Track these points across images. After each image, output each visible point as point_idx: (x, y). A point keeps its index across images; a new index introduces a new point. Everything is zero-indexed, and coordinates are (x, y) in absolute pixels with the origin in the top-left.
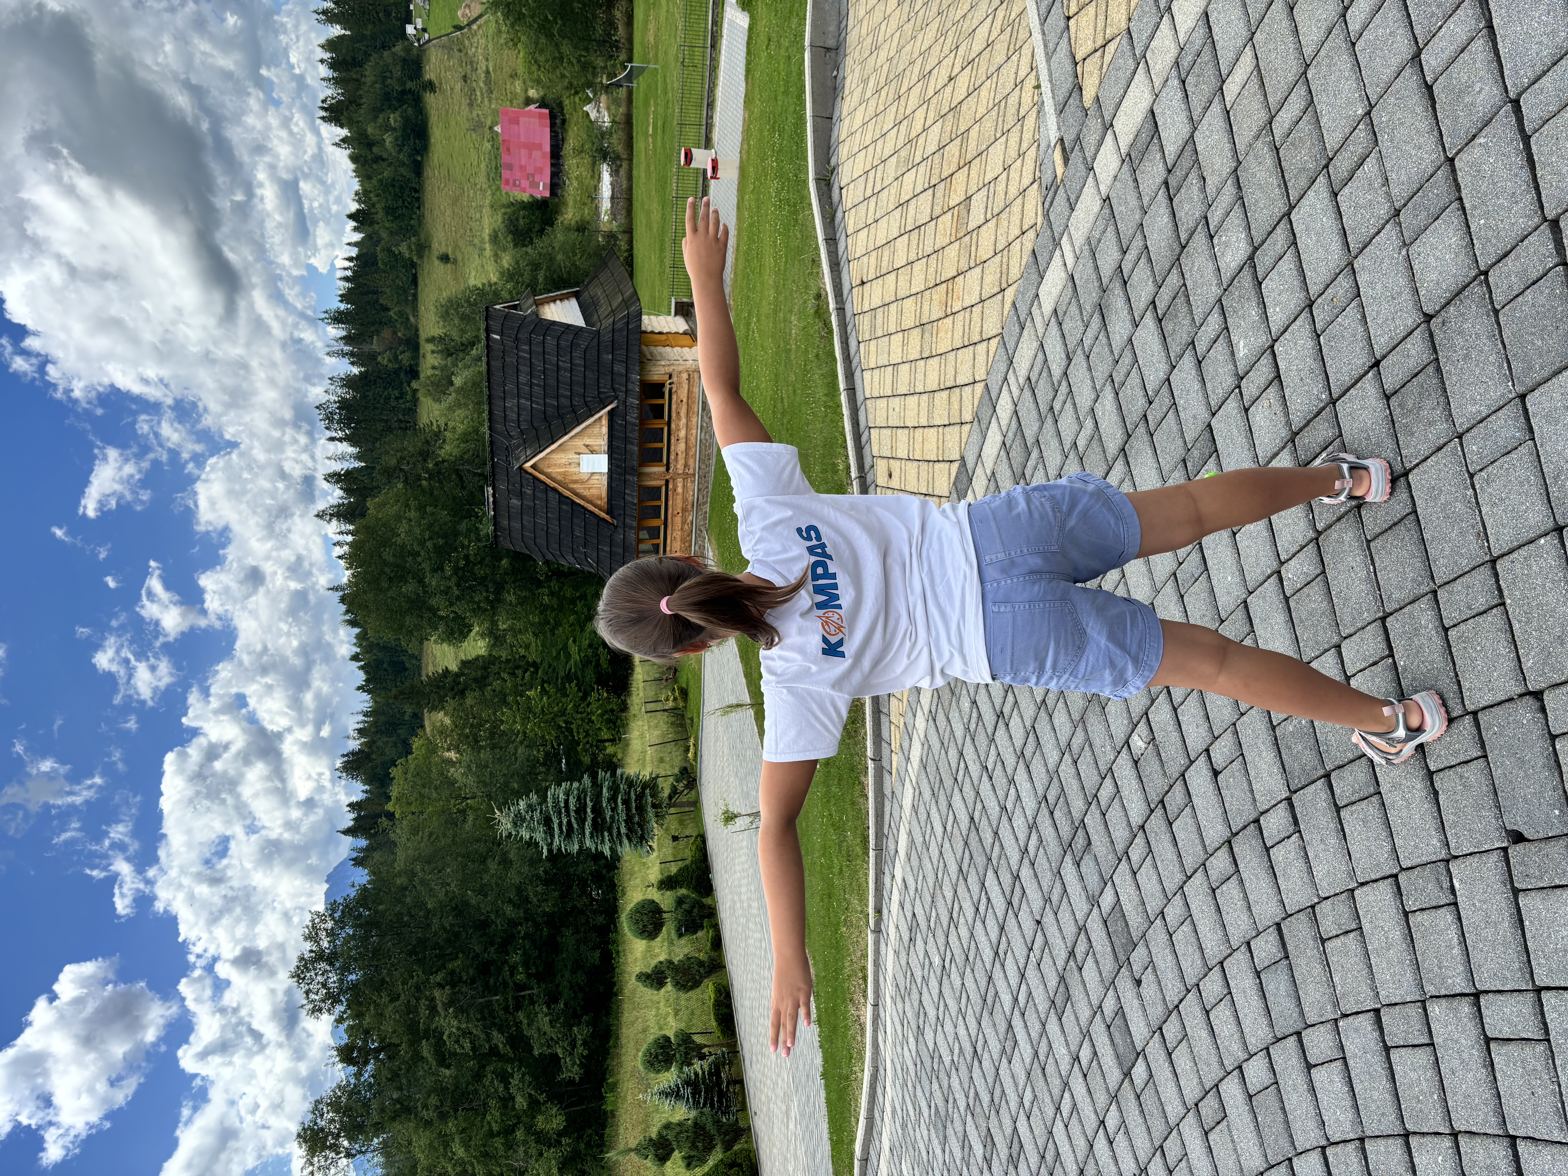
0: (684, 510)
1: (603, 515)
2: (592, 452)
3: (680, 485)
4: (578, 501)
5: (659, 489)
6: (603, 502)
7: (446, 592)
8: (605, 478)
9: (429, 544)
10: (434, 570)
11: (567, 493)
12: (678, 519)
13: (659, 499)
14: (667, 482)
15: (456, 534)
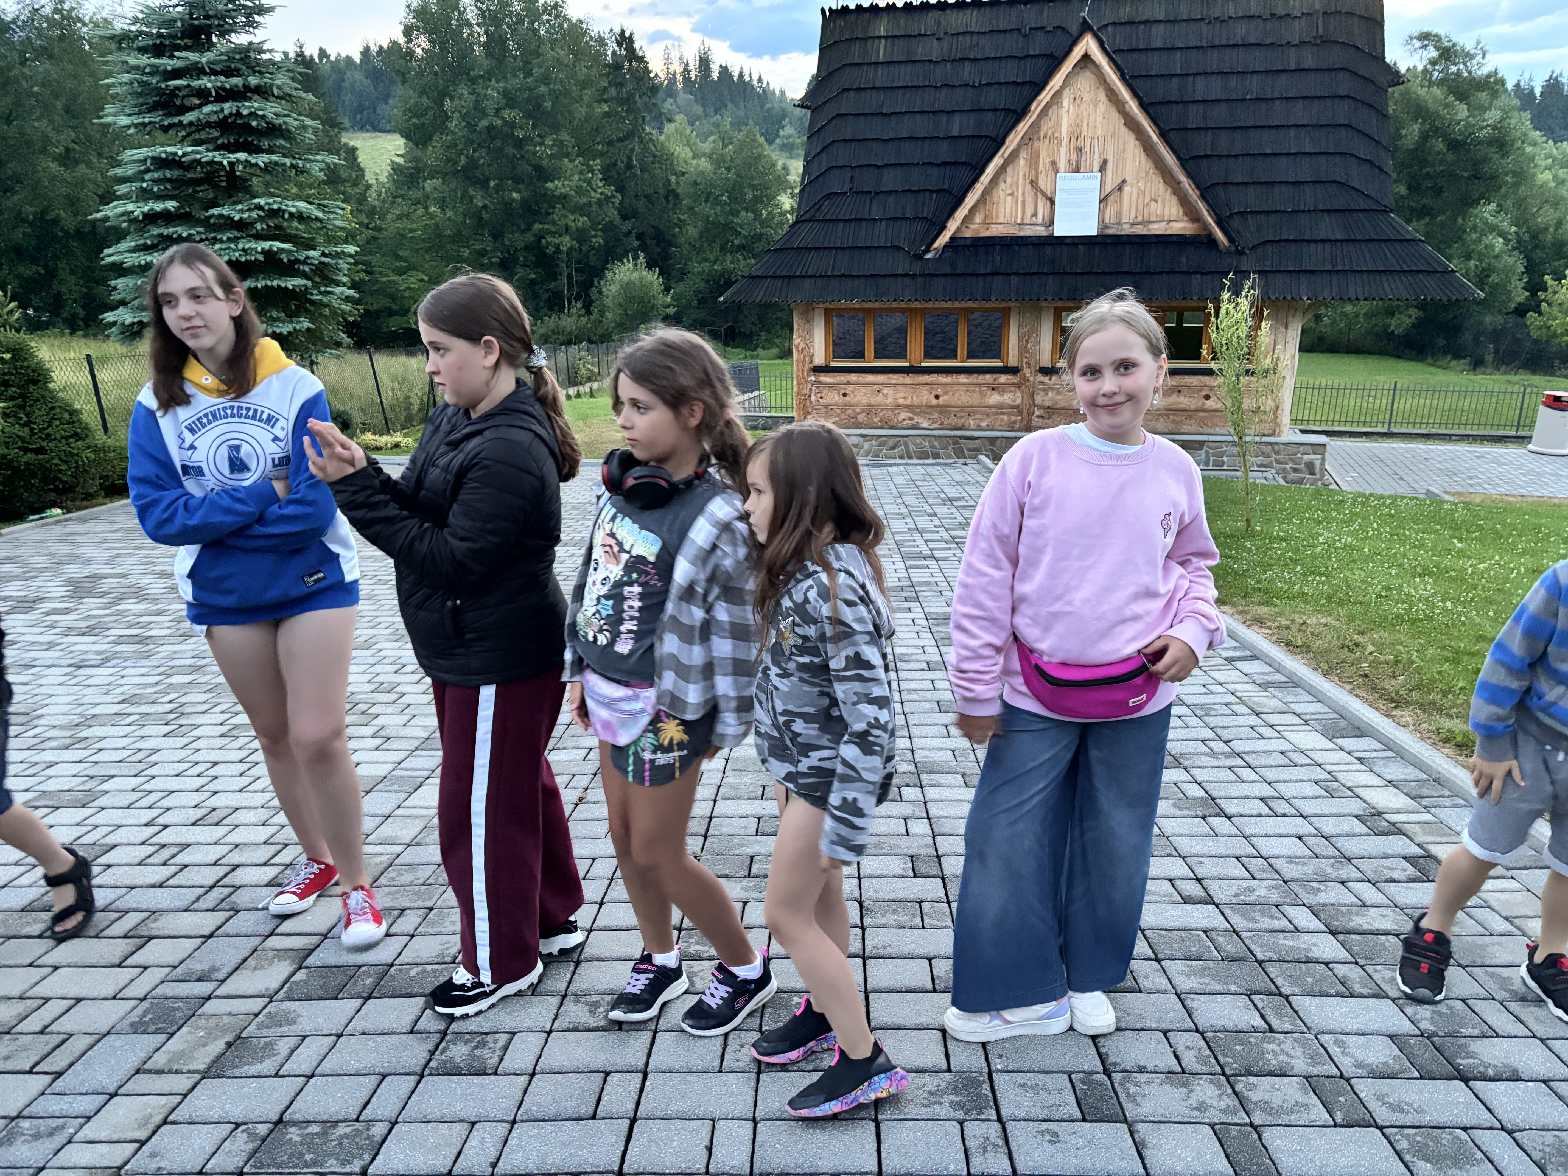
0: (944, 410)
1: (952, 226)
2: (1103, 200)
3: (1008, 398)
4: (990, 170)
5: (996, 352)
6: (977, 229)
7: (479, 109)
8: (1041, 231)
9: (543, 88)
10: (505, 94)
11: (1013, 140)
12: (925, 397)
13: (971, 356)
14: (1014, 371)
15: (556, 128)
